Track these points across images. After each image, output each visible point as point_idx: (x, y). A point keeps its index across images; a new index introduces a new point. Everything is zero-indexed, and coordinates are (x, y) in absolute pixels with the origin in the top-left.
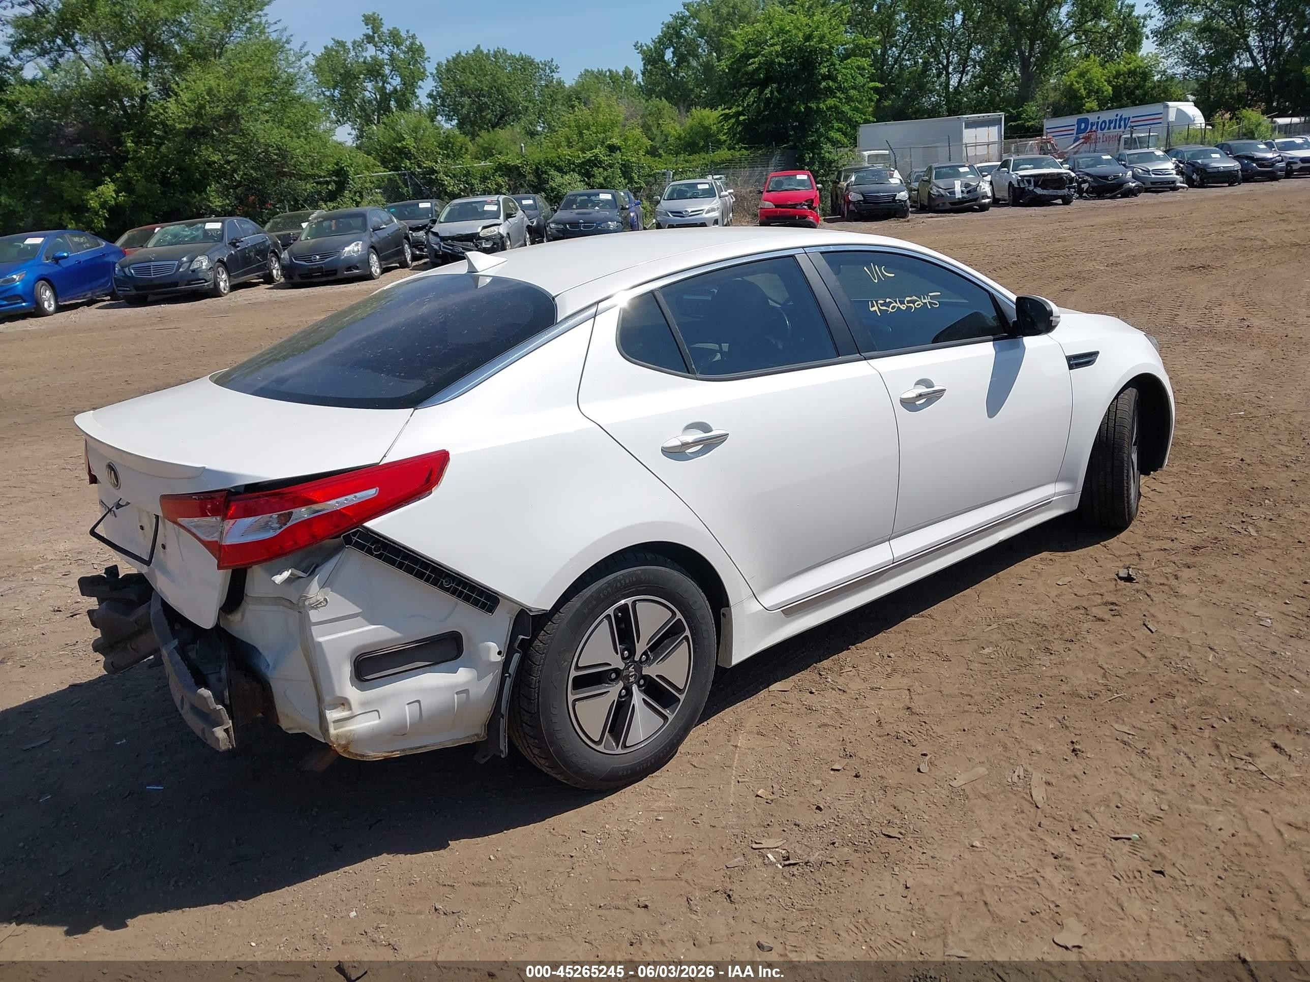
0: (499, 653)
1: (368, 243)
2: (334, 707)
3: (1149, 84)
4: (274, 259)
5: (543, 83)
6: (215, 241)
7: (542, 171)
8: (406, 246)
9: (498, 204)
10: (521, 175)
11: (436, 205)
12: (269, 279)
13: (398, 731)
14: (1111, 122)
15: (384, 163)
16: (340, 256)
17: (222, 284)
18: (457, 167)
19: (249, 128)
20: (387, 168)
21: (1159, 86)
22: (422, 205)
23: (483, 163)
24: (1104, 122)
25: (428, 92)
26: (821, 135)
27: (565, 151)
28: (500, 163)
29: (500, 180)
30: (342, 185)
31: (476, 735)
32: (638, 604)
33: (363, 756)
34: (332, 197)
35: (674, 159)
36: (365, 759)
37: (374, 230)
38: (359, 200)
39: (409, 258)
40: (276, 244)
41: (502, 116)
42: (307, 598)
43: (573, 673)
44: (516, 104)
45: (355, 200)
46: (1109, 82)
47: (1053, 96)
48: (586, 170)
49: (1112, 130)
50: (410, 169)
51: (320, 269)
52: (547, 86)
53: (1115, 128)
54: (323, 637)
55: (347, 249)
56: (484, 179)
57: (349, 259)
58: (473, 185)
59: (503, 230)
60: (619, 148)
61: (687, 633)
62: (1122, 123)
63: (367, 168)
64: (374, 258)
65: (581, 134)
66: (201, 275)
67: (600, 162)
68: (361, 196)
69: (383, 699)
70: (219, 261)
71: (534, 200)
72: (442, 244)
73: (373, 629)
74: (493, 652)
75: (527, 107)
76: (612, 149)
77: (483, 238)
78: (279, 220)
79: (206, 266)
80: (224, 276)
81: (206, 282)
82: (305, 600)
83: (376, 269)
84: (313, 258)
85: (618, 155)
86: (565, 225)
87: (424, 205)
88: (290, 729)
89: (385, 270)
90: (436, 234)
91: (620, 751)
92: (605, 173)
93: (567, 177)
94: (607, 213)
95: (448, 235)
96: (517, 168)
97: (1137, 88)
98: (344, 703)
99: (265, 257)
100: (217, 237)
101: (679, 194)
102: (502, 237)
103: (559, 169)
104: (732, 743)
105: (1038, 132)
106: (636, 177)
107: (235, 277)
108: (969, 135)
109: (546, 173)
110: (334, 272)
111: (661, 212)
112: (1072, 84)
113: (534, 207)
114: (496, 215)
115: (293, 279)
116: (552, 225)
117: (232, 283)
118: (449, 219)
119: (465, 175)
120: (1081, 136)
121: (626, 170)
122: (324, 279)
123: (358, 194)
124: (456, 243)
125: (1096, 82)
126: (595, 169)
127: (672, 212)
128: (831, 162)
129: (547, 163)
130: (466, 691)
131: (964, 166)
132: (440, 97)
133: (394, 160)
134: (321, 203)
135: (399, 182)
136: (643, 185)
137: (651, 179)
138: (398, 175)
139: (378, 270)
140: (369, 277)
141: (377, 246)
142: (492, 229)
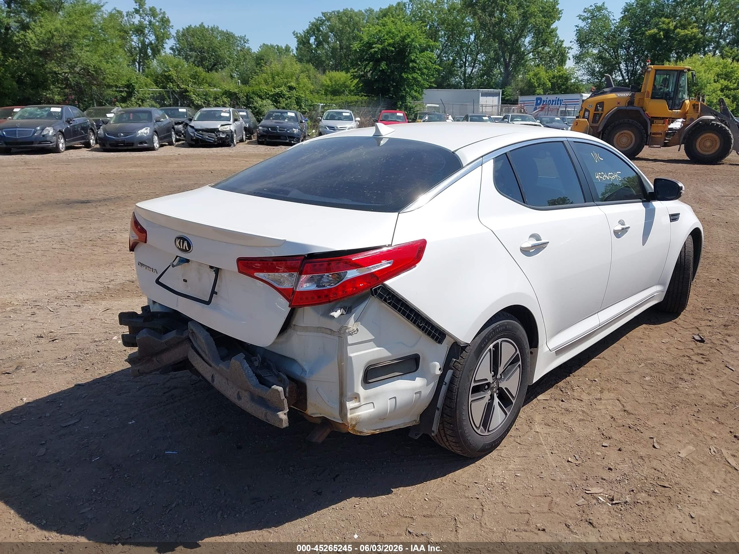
0: (440, 369)
1: (153, 129)
2: (351, 400)
3: (569, 83)
4: (91, 133)
5: (239, 48)
6: (57, 119)
7: (250, 97)
8: (173, 133)
9: (230, 113)
10: (238, 98)
11: (189, 111)
12: (87, 145)
13: (381, 417)
14: (553, 101)
15: (157, 83)
16: (136, 135)
17: (61, 145)
18: (201, 90)
19: (77, 54)
20: (158, 86)
21: (574, 85)
22: (180, 110)
23: (215, 89)
24: (550, 100)
25: (170, 46)
26: (407, 93)
27: (264, 87)
28: (226, 90)
29: (225, 100)
30: (130, 94)
31: (415, 420)
32: (503, 343)
33: (361, 432)
34: (124, 100)
35: (325, 98)
36: (362, 435)
37: (156, 121)
38: (141, 103)
39: (174, 140)
40: (92, 124)
41: (215, 65)
42: (347, 328)
43: (473, 384)
44: (223, 59)
45: (138, 104)
46: (550, 81)
47: (521, 85)
48: (276, 99)
49: (554, 105)
50: (172, 88)
51: (123, 142)
52: (241, 50)
53: (555, 104)
54: (353, 353)
55: (139, 132)
56: (216, 99)
57: (142, 137)
58: (209, 101)
59: (232, 128)
60: (295, 88)
61: (520, 363)
62: (559, 102)
63: (146, 85)
64: (156, 138)
65: (273, 78)
66: (48, 139)
67: (284, 95)
68: (142, 102)
69: (376, 395)
70: (60, 131)
71: (247, 112)
72: (196, 133)
73: (379, 350)
74: (437, 368)
75: (230, 61)
76: (291, 88)
77: (221, 132)
78: (92, 111)
79: (52, 133)
80: (62, 141)
81: (51, 143)
82: (346, 329)
83: (156, 145)
84: (119, 135)
85: (294, 92)
86: (268, 128)
87: (182, 110)
88: (314, 414)
89: (161, 146)
90: (192, 127)
91: (486, 433)
92: (286, 101)
93: (264, 101)
94: (292, 124)
95: (199, 128)
96: (235, 94)
97: (563, 85)
98: (356, 397)
99: (86, 132)
100: (60, 116)
101: (332, 117)
102: (232, 132)
103: (260, 97)
104: (533, 430)
105: (515, 102)
106: (303, 106)
107: (68, 142)
108: (483, 100)
109: (252, 98)
110: (132, 144)
111: (322, 126)
112: (530, 80)
113: (247, 117)
114: (228, 119)
115: (105, 146)
116: (260, 128)
117: (67, 145)
118: (199, 119)
119: (204, 95)
120: (538, 107)
121: (298, 102)
122: (126, 148)
123: (140, 100)
124: (204, 133)
125: (542, 79)
126: (281, 98)
127: (328, 127)
128: (410, 108)
129: (253, 93)
130: (420, 392)
131: (486, 116)
132: (178, 50)
133: (163, 82)
134: (117, 103)
135: (165, 95)
136: (308, 111)
137: (312, 107)
138: (165, 91)
139: (158, 146)
140: (153, 149)
141: (157, 130)
142: (226, 126)
